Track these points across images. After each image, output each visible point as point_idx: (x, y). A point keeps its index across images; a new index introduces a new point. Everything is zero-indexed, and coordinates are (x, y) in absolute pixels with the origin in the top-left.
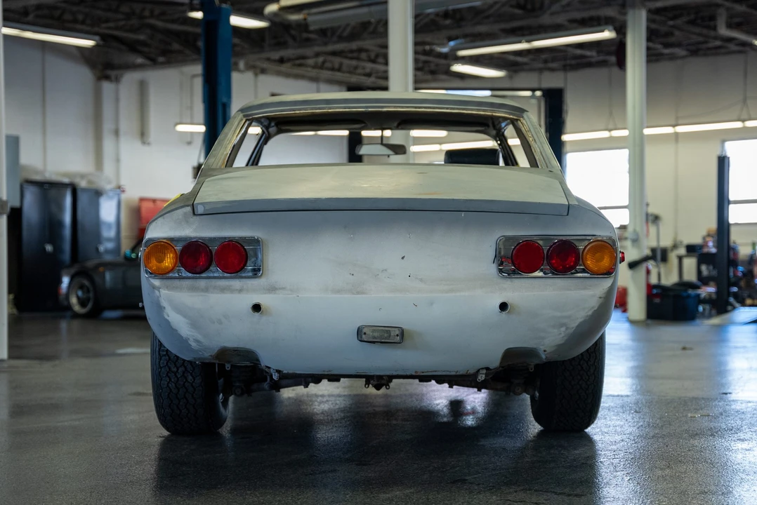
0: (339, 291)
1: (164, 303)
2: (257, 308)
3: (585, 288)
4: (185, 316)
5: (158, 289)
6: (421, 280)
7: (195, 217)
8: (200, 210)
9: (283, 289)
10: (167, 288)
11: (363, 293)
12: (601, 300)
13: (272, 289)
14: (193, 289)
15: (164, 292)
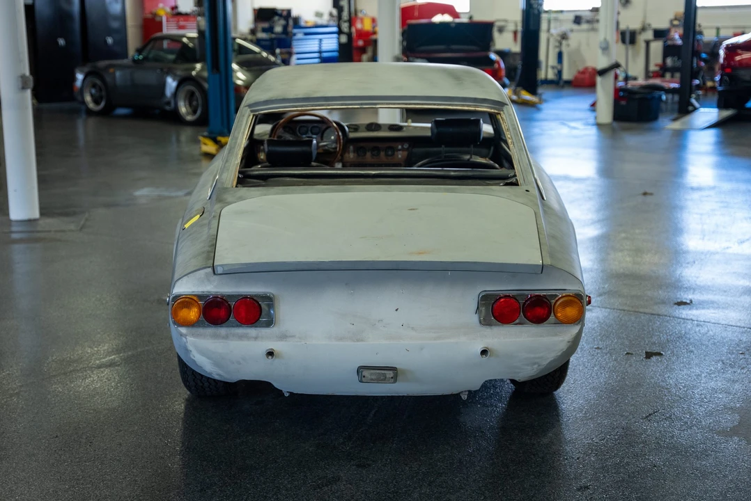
0: (341, 339)
1: (190, 348)
2: (270, 354)
3: (556, 335)
4: (208, 358)
5: (185, 336)
6: (413, 328)
7: (215, 276)
8: (220, 270)
9: (293, 336)
10: (193, 335)
11: (362, 341)
12: (569, 344)
13: (283, 337)
14: (215, 336)
15: (190, 339)
